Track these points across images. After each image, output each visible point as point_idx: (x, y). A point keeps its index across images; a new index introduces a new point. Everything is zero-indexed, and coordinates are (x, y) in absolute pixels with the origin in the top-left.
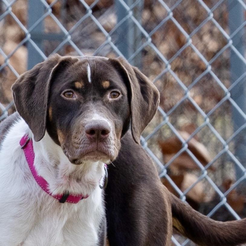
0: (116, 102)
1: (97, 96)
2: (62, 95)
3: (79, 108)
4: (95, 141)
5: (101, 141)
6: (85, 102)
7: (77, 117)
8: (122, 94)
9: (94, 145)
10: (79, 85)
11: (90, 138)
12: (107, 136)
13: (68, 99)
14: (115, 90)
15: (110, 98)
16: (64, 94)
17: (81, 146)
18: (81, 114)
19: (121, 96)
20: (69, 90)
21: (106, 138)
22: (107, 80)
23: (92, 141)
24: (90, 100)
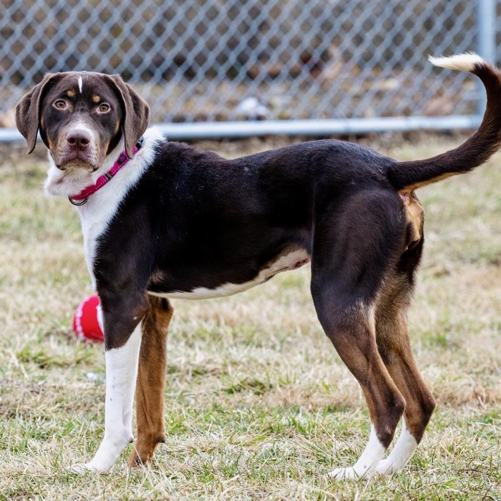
0: (104, 115)
1: (86, 107)
2: (54, 105)
3: (66, 118)
4: (75, 149)
5: (80, 150)
6: (74, 112)
7: (63, 126)
8: (111, 108)
9: (74, 154)
10: (71, 94)
11: (70, 146)
12: (87, 145)
13: (58, 109)
14: (104, 103)
15: (98, 111)
16: (56, 104)
17: (64, 153)
18: (68, 123)
19: (110, 109)
20: (61, 99)
21: (86, 148)
22: (98, 95)
23: (73, 149)
24: (78, 110)
